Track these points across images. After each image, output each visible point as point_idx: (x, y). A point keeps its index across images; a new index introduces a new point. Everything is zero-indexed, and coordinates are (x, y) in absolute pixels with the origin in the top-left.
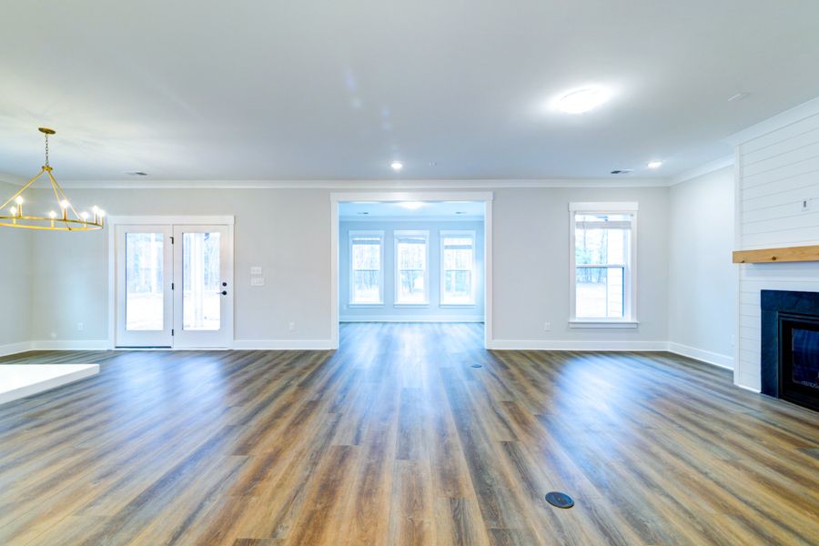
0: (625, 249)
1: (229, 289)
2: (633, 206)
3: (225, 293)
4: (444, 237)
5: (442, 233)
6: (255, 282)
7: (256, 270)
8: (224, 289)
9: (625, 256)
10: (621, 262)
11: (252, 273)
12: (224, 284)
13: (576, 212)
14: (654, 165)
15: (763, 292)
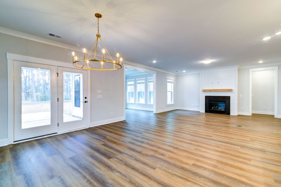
0: (172, 87)
1: (88, 99)
3: (86, 102)
6: (98, 96)
7: (99, 91)
8: (86, 100)
10: (171, 91)
11: (98, 93)
12: (86, 98)
13: (167, 79)
14: (184, 71)
15: (206, 96)
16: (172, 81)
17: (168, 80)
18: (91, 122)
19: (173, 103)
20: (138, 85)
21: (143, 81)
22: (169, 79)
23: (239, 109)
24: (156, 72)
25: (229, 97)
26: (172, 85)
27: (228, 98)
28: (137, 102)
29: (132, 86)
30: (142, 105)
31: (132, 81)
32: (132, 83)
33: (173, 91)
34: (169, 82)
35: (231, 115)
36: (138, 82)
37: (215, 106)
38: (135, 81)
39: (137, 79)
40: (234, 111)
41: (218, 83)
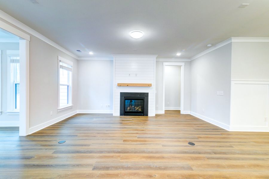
9: (69, 81)
10: (67, 84)
13: (60, 61)
14: (91, 53)
16: (70, 67)
17: (61, 64)
19: (70, 104)
22: (63, 62)
23: (157, 108)
24: (28, 37)
25: (148, 94)
26: (68, 74)
27: (146, 95)
33: (70, 84)
34: (62, 67)
35: (149, 116)
37: (131, 106)
40: (152, 111)
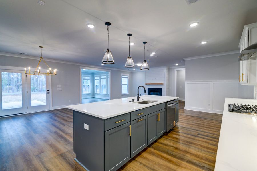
0: (127, 81)
1: (50, 91)
2: (128, 75)
3: (48, 93)
4: (83, 76)
5: (83, 75)
6: (58, 89)
7: (59, 86)
8: (48, 92)
9: (127, 83)
10: (126, 84)
11: (58, 87)
12: (48, 90)
15: (148, 88)
17: (123, 76)
18: (52, 106)
19: (128, 93)
20: (102, 79)
21: (105, 77)
25: (161, 89)
28: (101, 93)
29: (97, 80)
30: (104, 95)
31: (98, 76)
32: (98, 78)
36: (102, 77)
38: (100, 76)
39: (101, 75)
41: (155, 78)
